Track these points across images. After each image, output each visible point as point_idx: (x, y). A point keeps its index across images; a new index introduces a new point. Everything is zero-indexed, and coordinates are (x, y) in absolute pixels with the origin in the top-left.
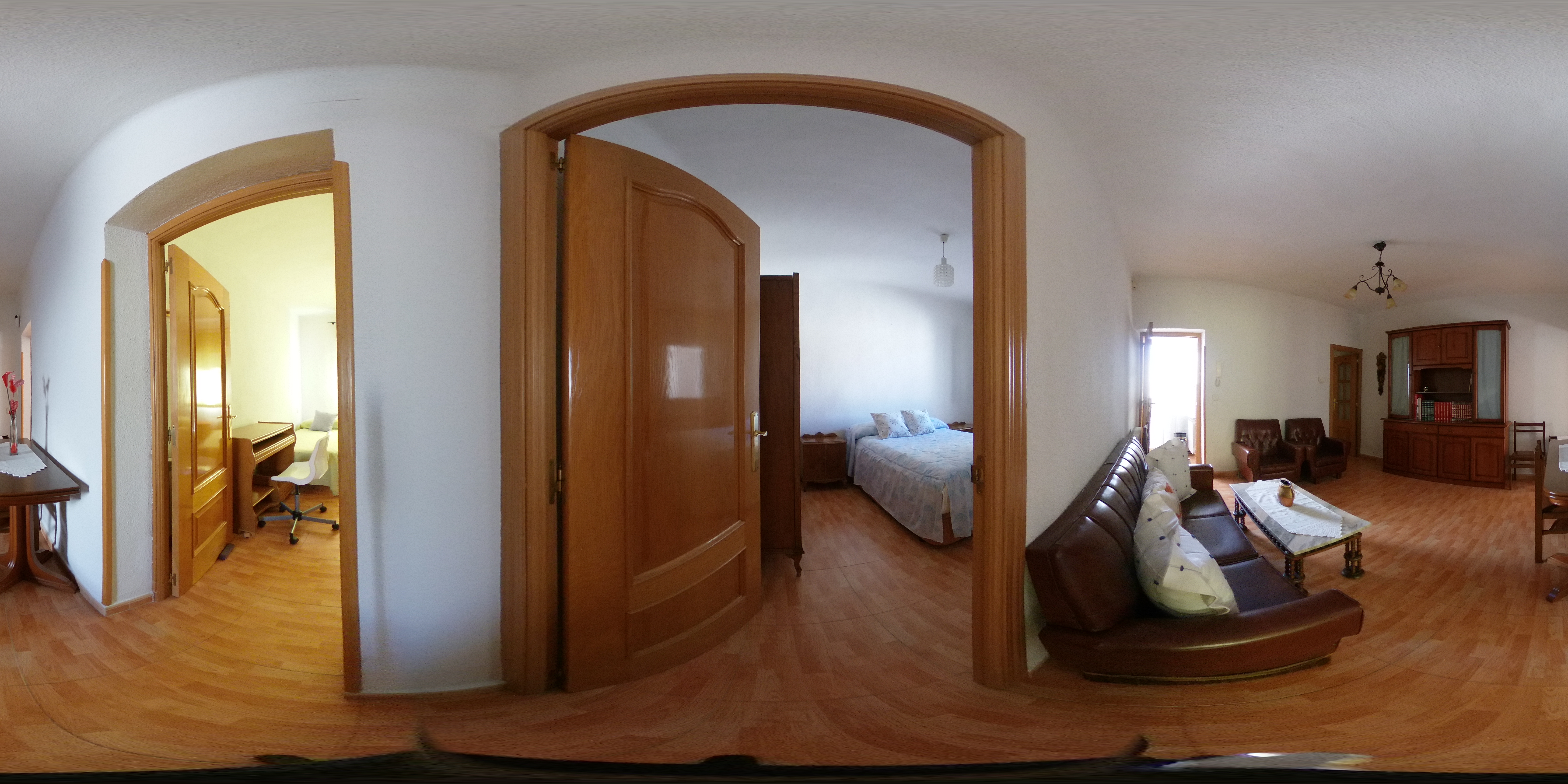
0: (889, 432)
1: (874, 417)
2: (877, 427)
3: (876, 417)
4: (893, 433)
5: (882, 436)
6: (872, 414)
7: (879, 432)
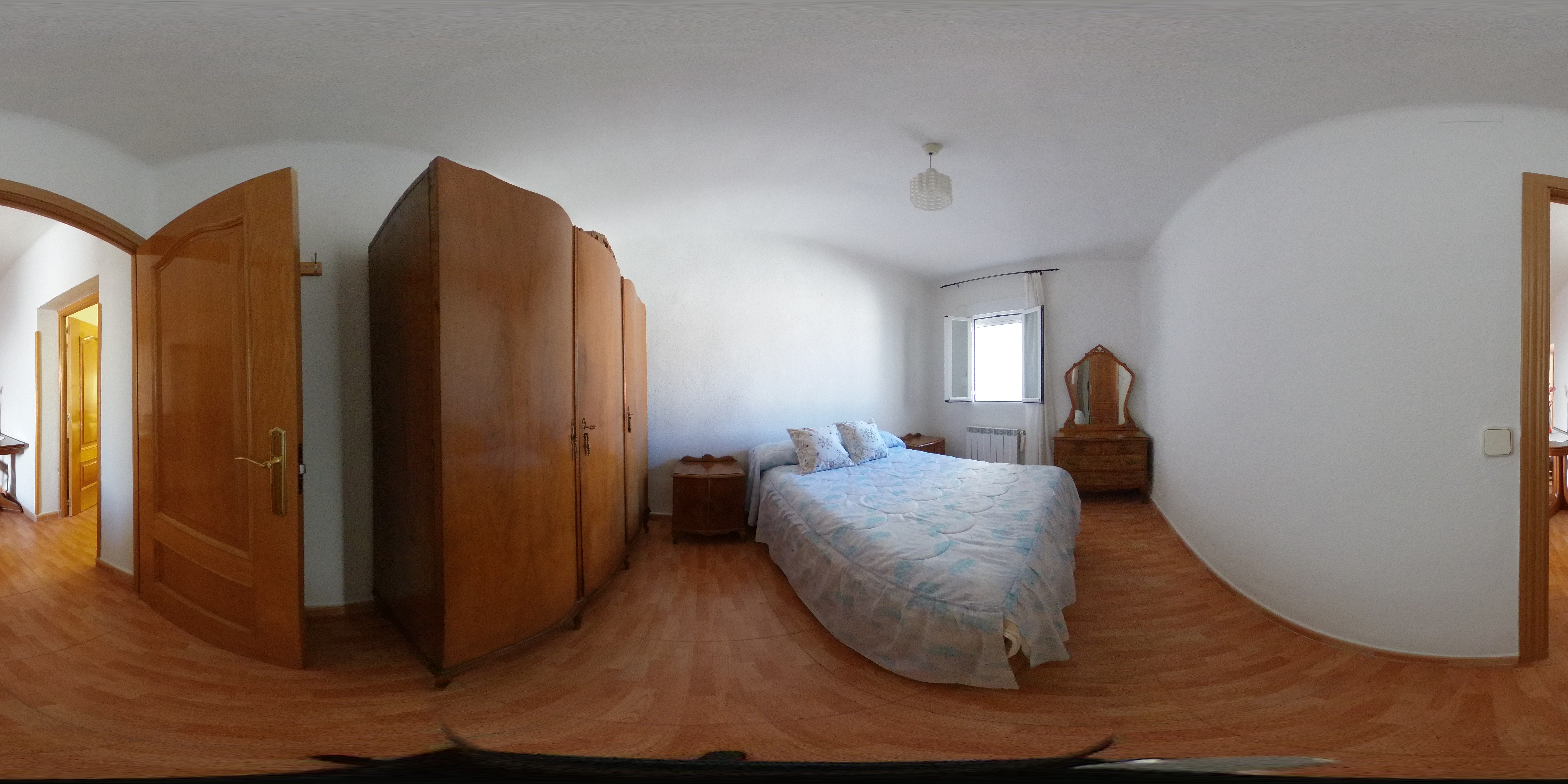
0: (817, 461)
1: (792, 435)
2: (797, 452)
3: (795, 434)
4: (823, 463)
5: (804, 468)
6: (789, 431)
7: (800, 460)
